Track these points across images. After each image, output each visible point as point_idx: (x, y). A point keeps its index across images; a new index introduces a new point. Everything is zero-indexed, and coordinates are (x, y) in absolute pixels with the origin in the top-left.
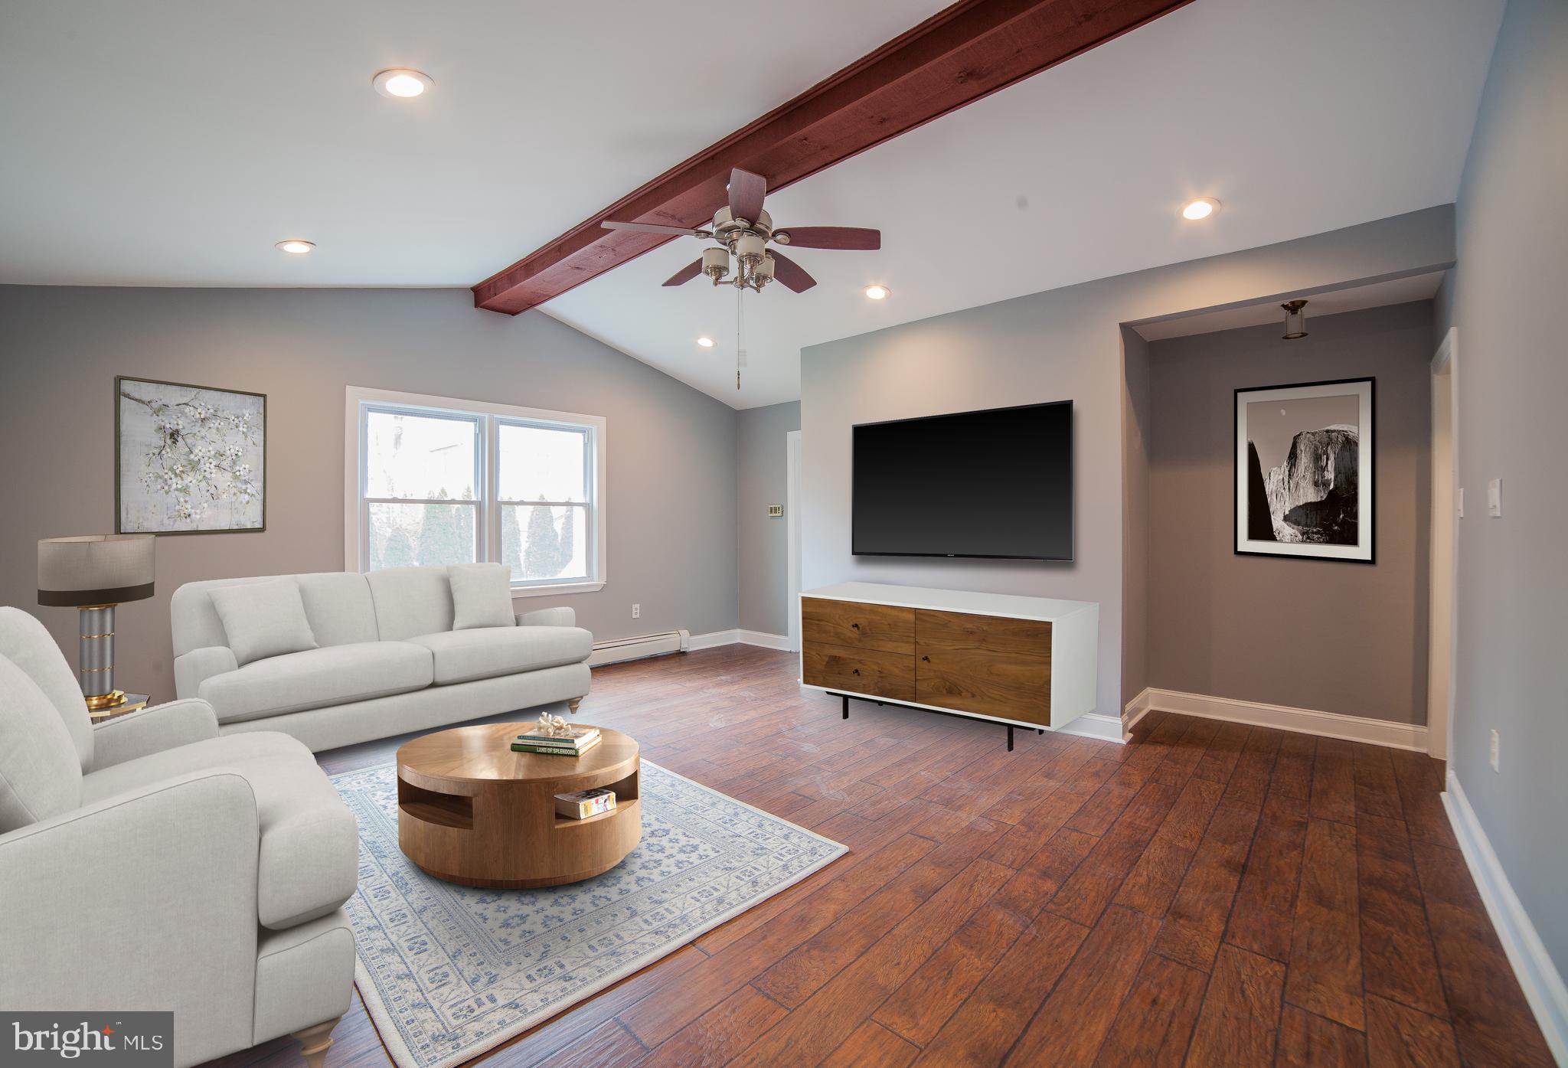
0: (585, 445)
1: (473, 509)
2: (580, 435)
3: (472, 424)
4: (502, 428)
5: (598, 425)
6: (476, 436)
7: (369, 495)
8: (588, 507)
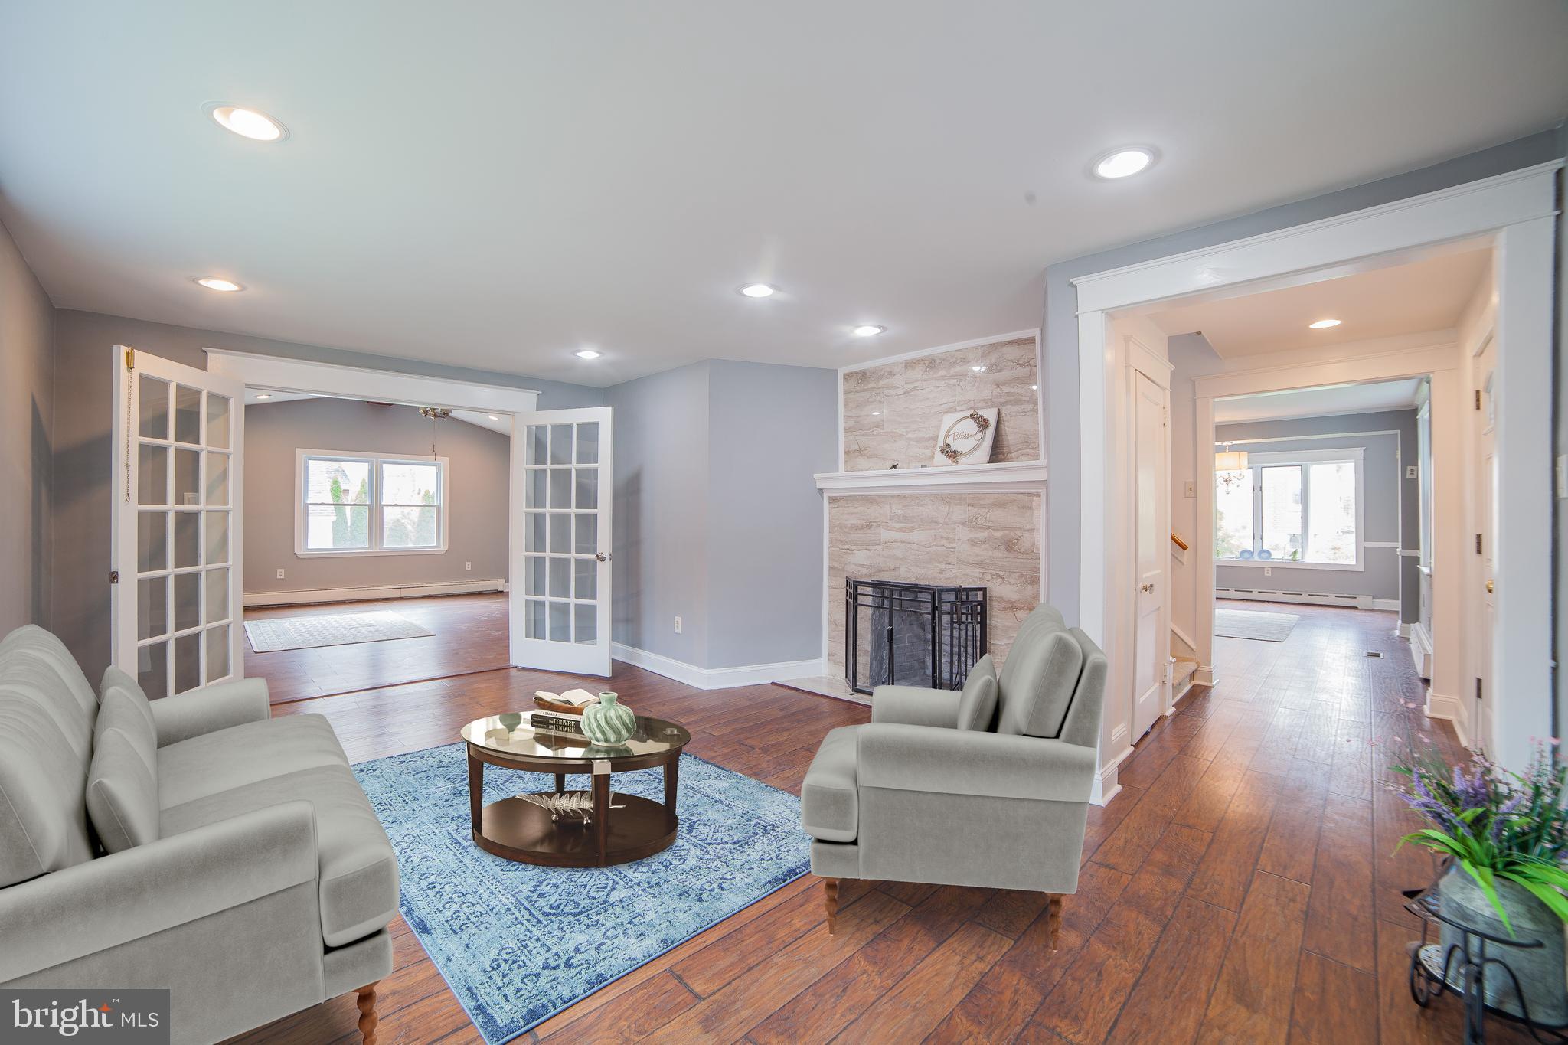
0: (437, 473)
1: (367, 507)
2: (434, 468)
3: (367, 464)
4: (384, 465)
5: (444, 461)
6: (369, 471)
7: (309, 501)
8: (438, 508)
